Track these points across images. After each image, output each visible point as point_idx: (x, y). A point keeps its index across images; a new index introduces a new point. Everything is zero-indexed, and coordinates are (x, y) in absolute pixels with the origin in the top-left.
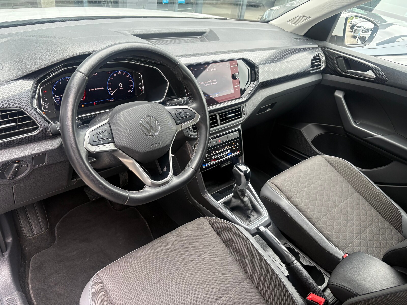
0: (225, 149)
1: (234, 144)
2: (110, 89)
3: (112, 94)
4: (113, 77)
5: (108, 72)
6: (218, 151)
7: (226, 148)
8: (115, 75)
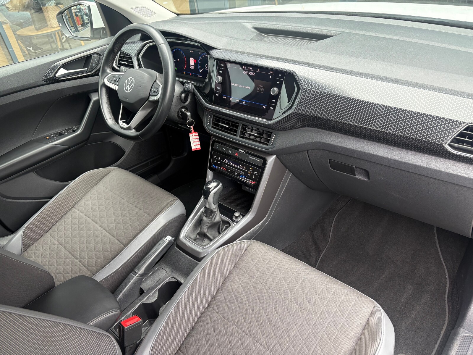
0: (239, 167)
1: (251, 170)
2: (200, 67)
3: (201, 71)
4: (202, 57)
5: (200, 52)
6: (231, 163)
7: (241, 168)
8: (203, 56)
